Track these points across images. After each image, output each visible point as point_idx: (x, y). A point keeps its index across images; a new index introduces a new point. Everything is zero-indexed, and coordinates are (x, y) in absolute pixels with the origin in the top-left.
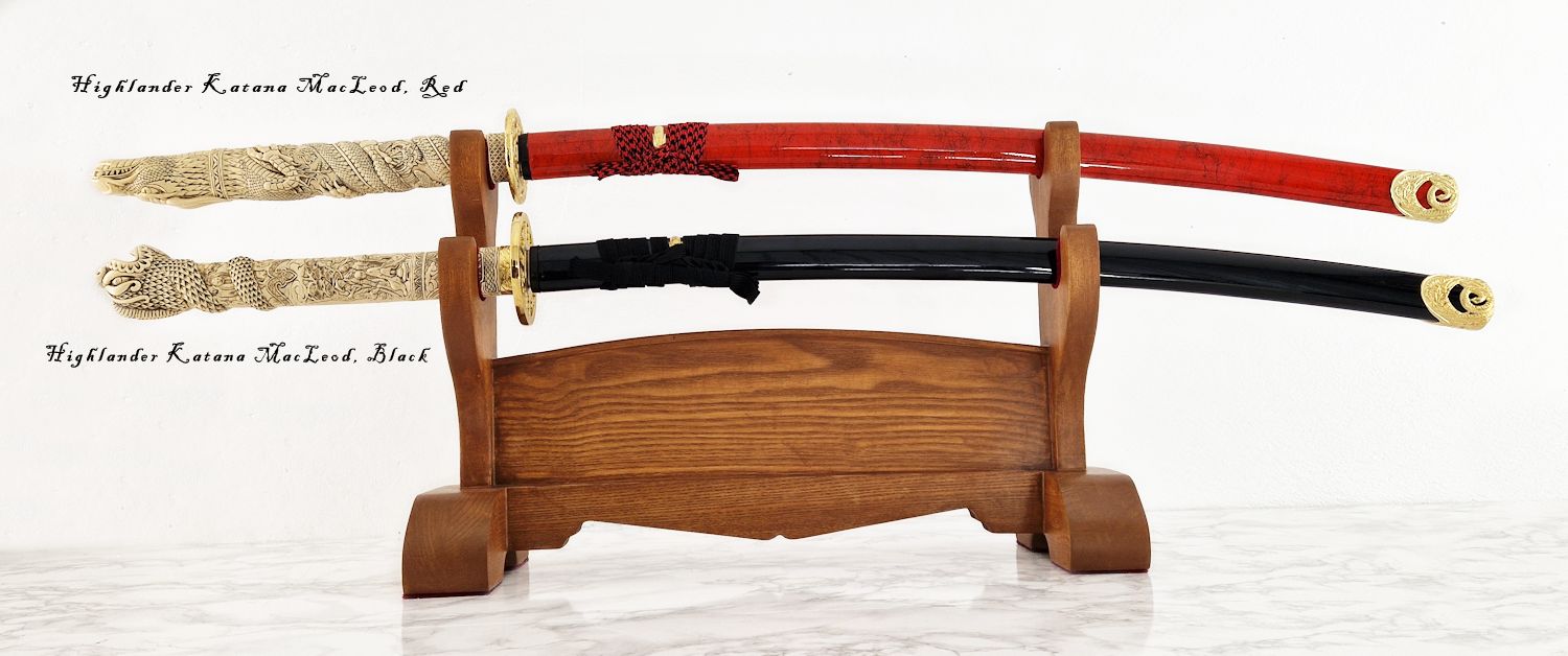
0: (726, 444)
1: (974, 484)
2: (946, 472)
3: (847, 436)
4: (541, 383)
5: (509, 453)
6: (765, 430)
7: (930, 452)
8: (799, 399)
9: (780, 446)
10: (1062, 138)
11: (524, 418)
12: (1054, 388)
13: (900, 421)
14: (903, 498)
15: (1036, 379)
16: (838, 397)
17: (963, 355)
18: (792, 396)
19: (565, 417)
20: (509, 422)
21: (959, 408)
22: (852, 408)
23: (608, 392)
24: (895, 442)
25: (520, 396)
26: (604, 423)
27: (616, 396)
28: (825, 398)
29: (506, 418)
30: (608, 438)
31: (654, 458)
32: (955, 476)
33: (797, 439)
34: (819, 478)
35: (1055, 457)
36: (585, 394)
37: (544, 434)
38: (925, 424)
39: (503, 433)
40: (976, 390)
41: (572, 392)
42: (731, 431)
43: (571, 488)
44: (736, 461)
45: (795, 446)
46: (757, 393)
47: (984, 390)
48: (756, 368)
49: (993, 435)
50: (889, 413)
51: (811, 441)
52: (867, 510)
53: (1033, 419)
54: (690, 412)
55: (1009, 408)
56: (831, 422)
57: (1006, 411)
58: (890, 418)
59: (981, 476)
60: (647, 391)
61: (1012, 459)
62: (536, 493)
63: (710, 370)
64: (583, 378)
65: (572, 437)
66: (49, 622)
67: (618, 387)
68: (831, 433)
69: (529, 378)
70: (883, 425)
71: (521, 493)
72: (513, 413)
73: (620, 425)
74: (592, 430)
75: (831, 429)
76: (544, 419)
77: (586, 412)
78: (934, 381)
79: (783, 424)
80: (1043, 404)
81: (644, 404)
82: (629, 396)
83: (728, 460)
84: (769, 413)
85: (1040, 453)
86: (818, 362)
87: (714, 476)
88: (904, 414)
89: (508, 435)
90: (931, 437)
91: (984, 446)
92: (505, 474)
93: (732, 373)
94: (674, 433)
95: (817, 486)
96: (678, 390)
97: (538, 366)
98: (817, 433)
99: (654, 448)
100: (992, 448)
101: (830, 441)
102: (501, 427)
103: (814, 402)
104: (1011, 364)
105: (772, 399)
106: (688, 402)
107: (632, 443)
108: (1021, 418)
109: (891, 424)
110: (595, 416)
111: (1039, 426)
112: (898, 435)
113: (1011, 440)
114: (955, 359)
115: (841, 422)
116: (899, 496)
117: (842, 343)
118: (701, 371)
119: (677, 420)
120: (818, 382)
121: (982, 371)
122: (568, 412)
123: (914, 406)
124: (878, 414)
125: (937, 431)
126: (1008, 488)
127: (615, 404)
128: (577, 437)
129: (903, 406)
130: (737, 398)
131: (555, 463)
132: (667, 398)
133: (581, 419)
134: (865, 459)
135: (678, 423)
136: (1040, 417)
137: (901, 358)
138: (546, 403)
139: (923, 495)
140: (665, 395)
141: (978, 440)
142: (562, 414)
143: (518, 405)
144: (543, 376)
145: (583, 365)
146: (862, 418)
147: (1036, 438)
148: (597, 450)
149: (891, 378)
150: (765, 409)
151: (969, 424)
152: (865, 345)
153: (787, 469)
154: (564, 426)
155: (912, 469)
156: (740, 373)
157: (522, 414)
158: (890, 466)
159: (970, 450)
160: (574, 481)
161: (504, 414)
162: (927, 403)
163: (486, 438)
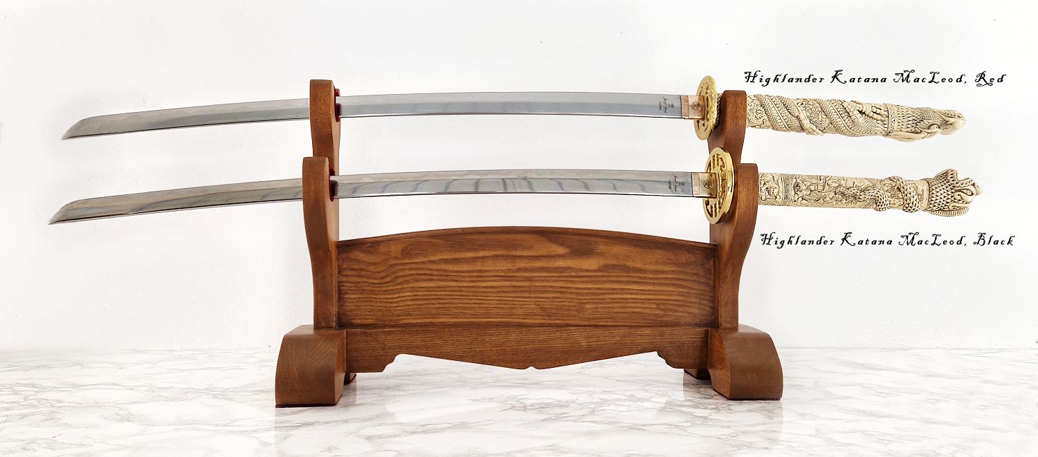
0: (497, 304)
1: (663, 336)
2: (644, 326)
3: (579, 301)
4: (371, 258)
5: (347, 306)
6: (524, 295)
7: (633, 313)
8: (547, 275)
9: (533, 306)
10: (735, 102)
11: (358, 283)
12: (719, 272)
13: (614, 291)
14: (615, 344)
15: (707, 266)
16: (573, 274)
17: (659, 248)
18: (542, 272)
19: (387, 283)
20: (348, 285)
21: (654, 284)
22: (583, 282)
23: (416, 266)
24: (611, 305)
25: (356, 267)
26: (413, 287)
27: (421, 269)
28: (564, 275)
29: (346, 282)
30: (415, 297)
31: (447, 312)
32: (649, 329)
33: (545, 302)
34: (559, 329)
35: (718, 319)
36: (401, 267)
37: (372, 294)
38: (632, 294)
39: (343, 292)
40: (667, 272)
41: (391, 266)
42: (500, 295)
43: (390, 331)
44: (503, 316)
45: (544, 306)
46: (519, 270)
47: (673, 272)
48: (519, 253)
49: (676, 303)
50: (608, 286)
51: (554, 303)
52: (591, 351)
53: (704, 293)
54: (473, 281)
55: (688, 285)
56: (569, 291)
57: (686, 287)
58: (608, 289)
59: (668, 330)
60: (443, 266)
61: (689, 319)
62: (365, 334)
63: (487, 253)
64: (400, 256)
65: (391, 296)
66: (23, 416)
67: (423, 263)
68: (567, 298)
69: (362, 255)
70: (602, 294)
71: (356, 334)
72: (351, 279)
73: (424, 289)
74: (407, 292)
75: (568, 296)
76: (372, 283)
77: (401, 280)
78: (639, 265)
79: (536, 292)
80: (711, 283)
81: (441, 276)
82: (431, 270)
83: (498, 315)
84: (526, 284)
85: (707, 316)
86: (561, 250)
87: (488, 325)
88: (617, 287)
89: (346, 294)
90: (635, 303)
91: (670, 310)
92: (344, 320)
93: (502, 256)
94: (461, 296)
95: (558, 334)
96: (465, 266)
97: (369, 247)
98: (559, 298)
99: (447, 305)
100: (676, 311)
101: (567, 304)
102: (342, 288)
103: (557, 277)
104: (691, 255)
105: (528, 274)
106: (471, 274)
107: (432, 302)
108: (696, 292)
109: (609, 294)
110: (408, 282)
111: (708, 298)
112: (613, 301)
113: (688, 307)
114: (653, 251)
115: (575, 291)
116: (613, 342)
117: (577, 238)
118: (481, 254)
119: (463, 287)
120: (561, 263)
121: (671, 260)
122: (388, 279)
123: (624, 281)
124: (600, 286)
125: (639, 299)
126: (685, 338)
127: (421, 274)
128: (394, 296)
129: (618, 282)
130: (505, 272)
131: (379, 314)
132: (457, 272)
133: (397, 284)
134: (591, 316)
135: (463, 289)
136: (709, 292)
137: (617, 249)
138: (373, 273)
139: (629, 342)
140: (456, 269)
141: (667, 305)
142: (385, 280)
143: (354, 273)
144: (372, 253)
145: (400, 247)
146: (589, 289)
147: (705, 305)
148: (408, 305)
149: (611, 262)
150: (523, 281)
151: (661, 295)
152: (592, 239)
153: (537, 322)
154: (386, 289)
155: (620, 324)
156: (507, 256)
157: (357, 279)
158: (607, 322)
159: (661, 313)
160: (393, 326)
161: (344, 279)
162: (634, 280)
163: (332, 296)
